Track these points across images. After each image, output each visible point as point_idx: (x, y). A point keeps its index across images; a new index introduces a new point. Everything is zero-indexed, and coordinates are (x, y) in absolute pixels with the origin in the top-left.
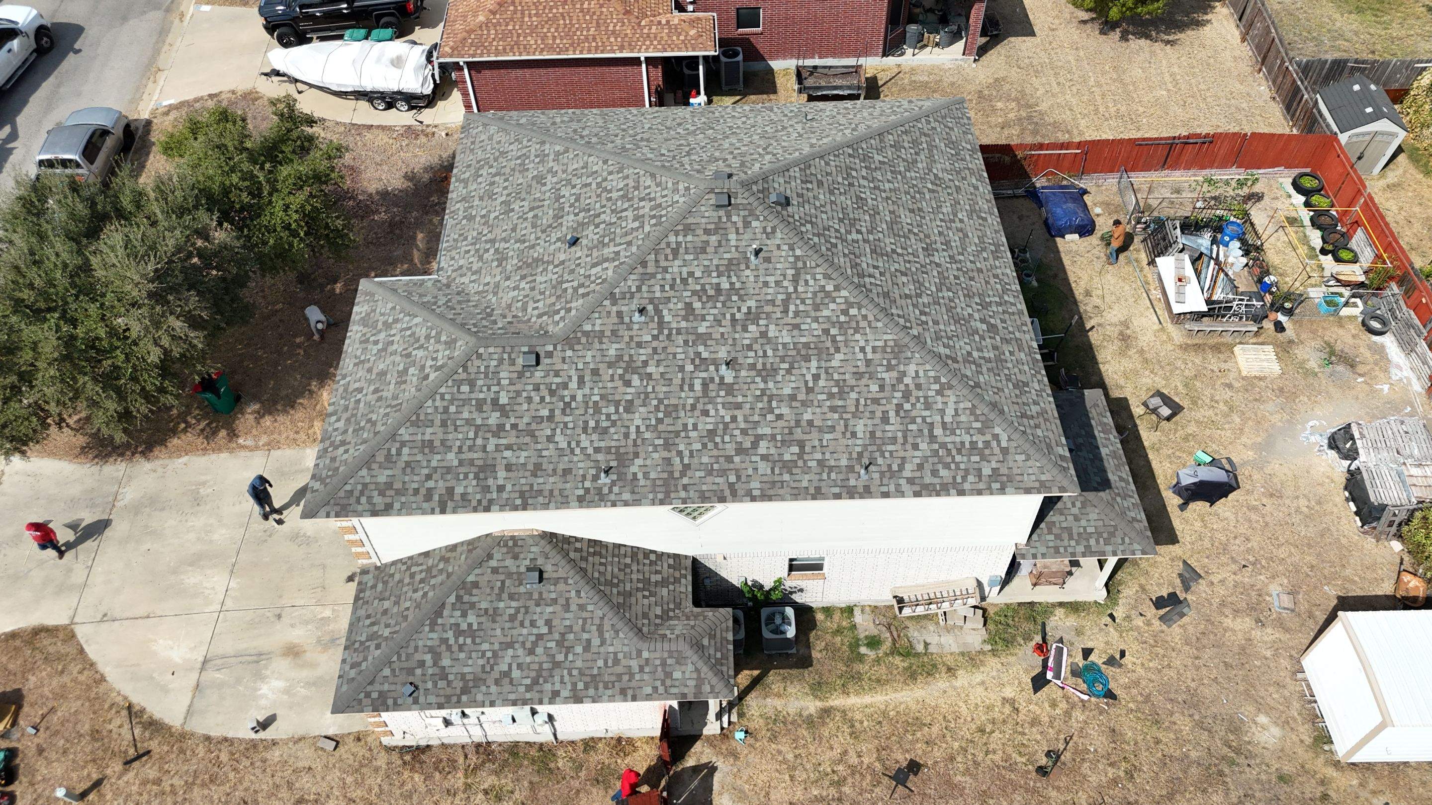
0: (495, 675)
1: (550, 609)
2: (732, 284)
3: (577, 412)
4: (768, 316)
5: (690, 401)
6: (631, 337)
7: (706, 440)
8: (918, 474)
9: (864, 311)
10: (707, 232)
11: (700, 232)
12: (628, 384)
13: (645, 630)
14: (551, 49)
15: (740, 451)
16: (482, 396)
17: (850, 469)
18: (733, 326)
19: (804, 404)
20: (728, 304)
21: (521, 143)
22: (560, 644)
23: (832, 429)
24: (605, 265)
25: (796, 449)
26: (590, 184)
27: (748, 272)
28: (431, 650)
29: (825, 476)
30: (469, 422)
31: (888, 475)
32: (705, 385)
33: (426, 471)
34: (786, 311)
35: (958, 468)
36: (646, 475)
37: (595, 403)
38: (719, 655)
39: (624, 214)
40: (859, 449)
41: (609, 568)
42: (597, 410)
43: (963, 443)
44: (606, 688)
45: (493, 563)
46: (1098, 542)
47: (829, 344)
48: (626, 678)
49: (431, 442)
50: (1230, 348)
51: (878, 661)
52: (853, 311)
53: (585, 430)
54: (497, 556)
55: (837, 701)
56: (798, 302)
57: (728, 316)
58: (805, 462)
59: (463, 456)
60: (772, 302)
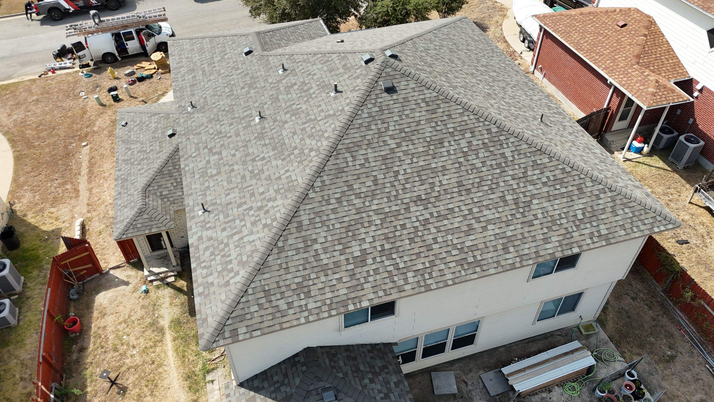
1: (158, 148)
2: (314, 93)
3: (224, 81)
4: (299, 118)
6: (269, 75)
7: (215, 133)
8: (205, 240)
10: (345, 66)
11: (343, 63)
13: (151, 188)
18: (287, 108)
20: (300, 98)
22: (143, 159)
25: (214, 172)
28: (141, 122)
29: (199, 194)
30: (214, 53)
31: (204, 223)
32: (247, 116)
34: (304, 123)
35: (211, 261)
37: (230, 84)
40: (219, 201)
43: (230, 255)
44: (121, 186)
47: (287, 153)
48: (126, 191)
49: (203, 49)
52: (313, 154)
53: (215, 88)
55: (169, 336)
56: (312, 126)
59: (198, 61)
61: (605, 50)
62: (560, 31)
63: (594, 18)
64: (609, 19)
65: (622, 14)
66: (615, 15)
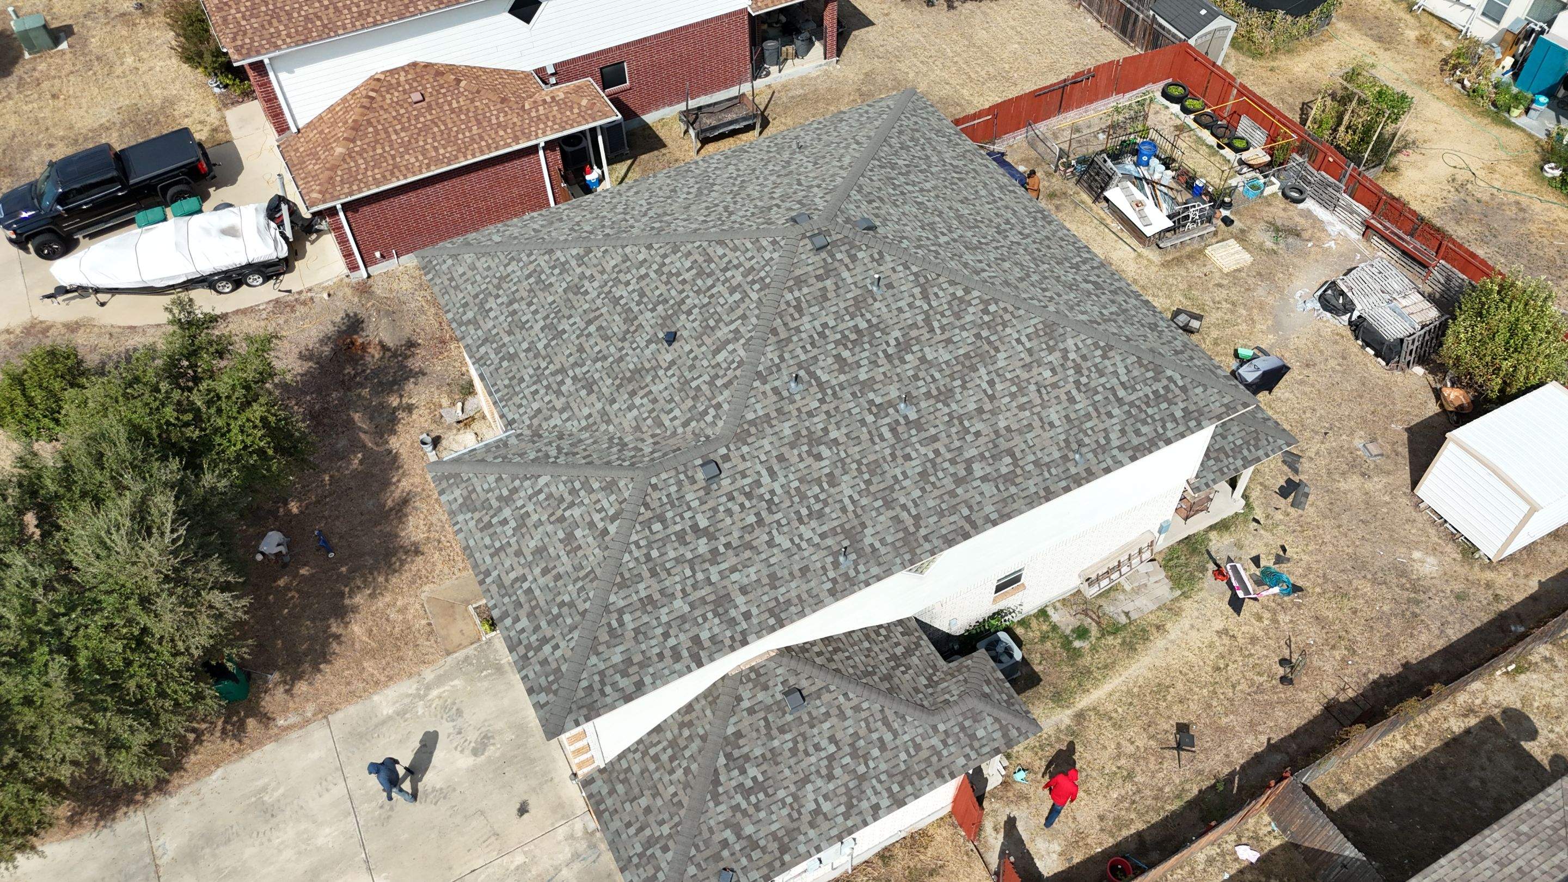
0: (806, 818)
1: (826, 725)
2: (868, 321)
3: (784, 505)
4: (917, 339)
5: (888, 451)
6: (799, 410)
7: (921, 484)
8: (1124, 440)
9: (1002, 305)
10: (819, 278)
11: (812, 280)
12: (819, 457)
13: (925, 703)
14: (438, 162)
15: (959, 481)
16: (678, 528)
17: (1065, 458)
18: (890, 362)
19: (993, 413)
20: (875, 342)
21: (520, 260)
22: (854, 755)
23: (1030, 427)
24: (730, 347)
25: (1008, 460)
26: (647, 275)
27: (877, 305)
28: (727, 824)
29: (1047, 475)
30: (679, 560)
31: (1099, 450)
32: (893, 430)
33: (659, 631)
34: (932, 330)
35: (1154, 420)
36: (882, 541)
37: (797, 489)
38: (1005, 697)
39: (714, 291)
40: (1063, 437)
41: (857, 659)
42: (803, 497)
43: (1147, 396)
44: (921, 778)
45: (746, 704)
46: (1250, 451)
47: (986, 347)
48: (934, 759)
49: (649, 597)
50: (1201, 251)
51: (1094, 649)
52: (992, 308)
54: (746, 695)
55: (1083, 702)
56: (938, 317)
57: (881, 354)
58: (1022, 468)
59: (691, 598)
60: (915, 325)
61: (470, 131)
62: (384, 177)
63: (375, 127)
64: (391, 110)
65: (388, 92)
66: (384, 100)
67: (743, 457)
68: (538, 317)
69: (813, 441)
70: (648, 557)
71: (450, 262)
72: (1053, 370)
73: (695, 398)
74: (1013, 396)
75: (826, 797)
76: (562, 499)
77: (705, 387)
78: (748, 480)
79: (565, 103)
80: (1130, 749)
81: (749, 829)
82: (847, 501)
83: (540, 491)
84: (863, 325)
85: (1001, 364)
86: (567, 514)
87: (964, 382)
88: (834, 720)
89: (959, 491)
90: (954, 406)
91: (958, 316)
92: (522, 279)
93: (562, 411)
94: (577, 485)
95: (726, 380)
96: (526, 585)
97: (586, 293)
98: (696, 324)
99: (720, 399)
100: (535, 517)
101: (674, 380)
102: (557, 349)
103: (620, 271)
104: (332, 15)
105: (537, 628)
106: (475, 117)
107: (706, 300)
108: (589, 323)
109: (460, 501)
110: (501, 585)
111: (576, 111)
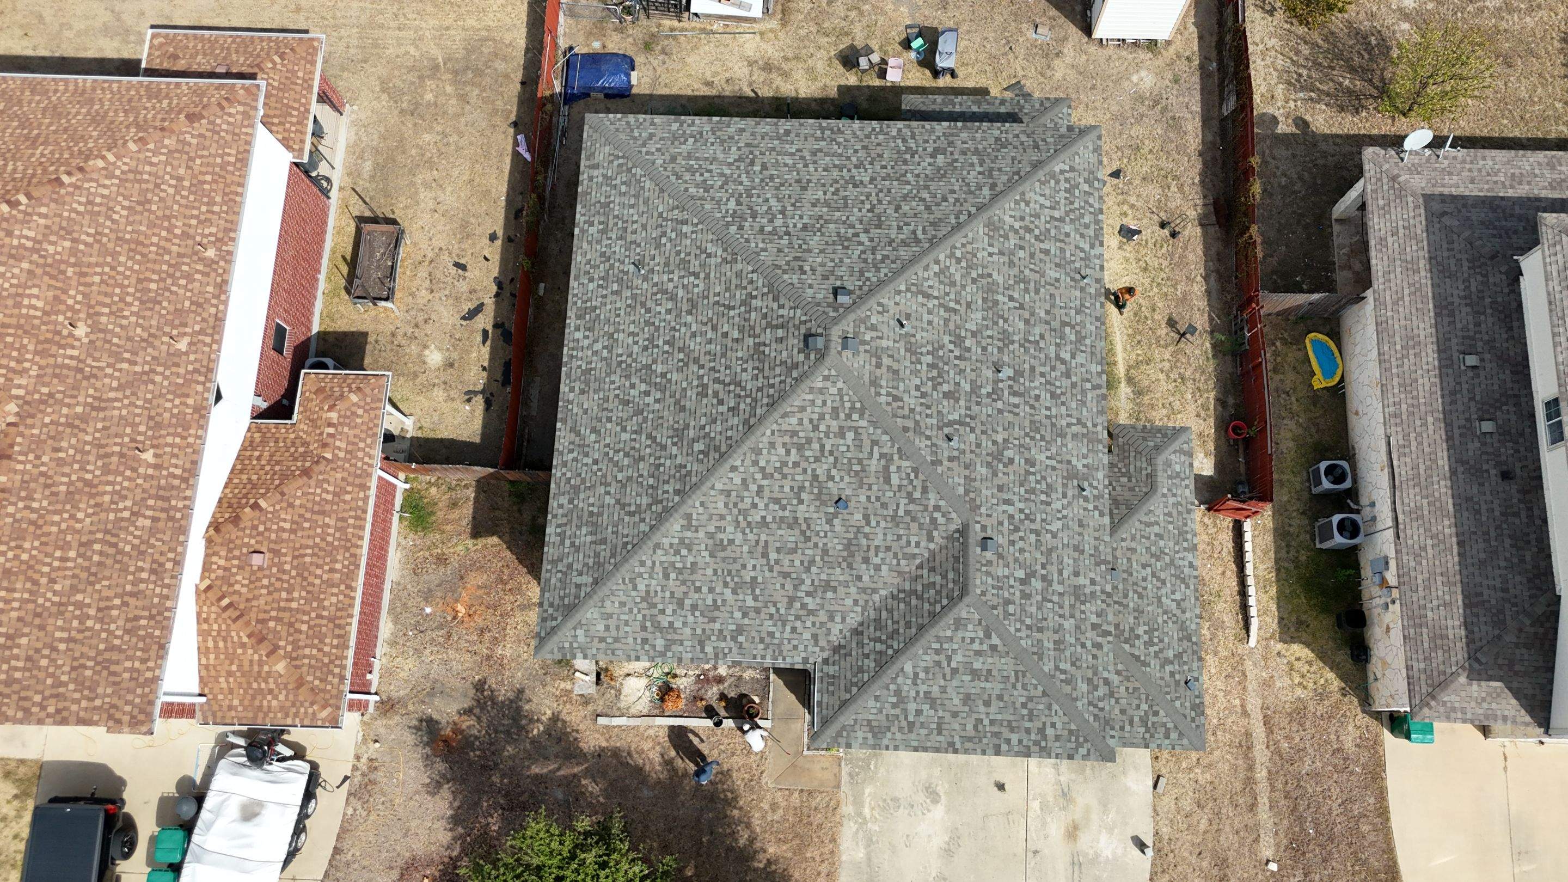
0: (1178, 612)
4: (957, 327)
5: (1027, 408)
9: (958, 245)
12: (1011, 461)
13: (1145, 490)
15: (1068, 376)
16: (1018, 594)
17: (1082, 289)
19: (1032, 314)
23: (1052, 296)
24: (893, 468)
25: (1067, 329)
27: (918, 336)
29: (1088, 311)
31: (1087, 262)
32: (1015, 394)
34: (955, 311)
36: (1084, 456)
42: (1032, 491)
44: (1186, 525)
48: (1180, 508)
53: (1049, 504)
56: (947, 298)
57: (957, 362)
58: (1077, 324)
60: (946, 321)
61: (328, 526)
62: (339, 636)
63: (271, 619)
64: (256, 592)
65: (232, 585)
66: (240, 594)
67: (989, 516)
68: (718, 590)
69: (998, 456)
70: (1029, 627)
71: (580, 632)
72: (1022, 248)
73: (914, 519)
74: (1026, 290)
75: (1173, 593)
76: (938, 664)
77: (911, 507)
78: (1006, 523)
79: (345, 417)
80: (1167, 365)
81: (1170, 654)
82: (1048, 462)
83: (916, 675)
84: (929, 359)
85: (1001, 280)
86: (954, 665)
87: (1002, 317)
88: (1134, 557)
89: (1074, 379)
90: (1016, 338)
91: (953, 284)
92: (664, 582)
93: (832, 618)
94: (937, 646)
95: (919, 489)
96: (986, 722)
97: (731, 542)
98: (847, 479)
99: (932, 502)
100: (935, 689)
101: (883, 524)
102: (767, 592)
103: (735, 505)
104: (140, 603)
105: (1028, 731)
106: (313, 512)
107: (831, 459)
108: (765, 555)
109: (870, 735)
110: (970, 739)
111: (360, 412)
